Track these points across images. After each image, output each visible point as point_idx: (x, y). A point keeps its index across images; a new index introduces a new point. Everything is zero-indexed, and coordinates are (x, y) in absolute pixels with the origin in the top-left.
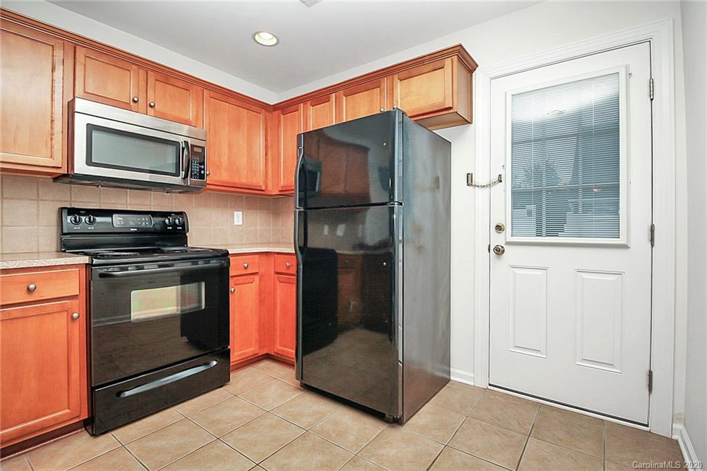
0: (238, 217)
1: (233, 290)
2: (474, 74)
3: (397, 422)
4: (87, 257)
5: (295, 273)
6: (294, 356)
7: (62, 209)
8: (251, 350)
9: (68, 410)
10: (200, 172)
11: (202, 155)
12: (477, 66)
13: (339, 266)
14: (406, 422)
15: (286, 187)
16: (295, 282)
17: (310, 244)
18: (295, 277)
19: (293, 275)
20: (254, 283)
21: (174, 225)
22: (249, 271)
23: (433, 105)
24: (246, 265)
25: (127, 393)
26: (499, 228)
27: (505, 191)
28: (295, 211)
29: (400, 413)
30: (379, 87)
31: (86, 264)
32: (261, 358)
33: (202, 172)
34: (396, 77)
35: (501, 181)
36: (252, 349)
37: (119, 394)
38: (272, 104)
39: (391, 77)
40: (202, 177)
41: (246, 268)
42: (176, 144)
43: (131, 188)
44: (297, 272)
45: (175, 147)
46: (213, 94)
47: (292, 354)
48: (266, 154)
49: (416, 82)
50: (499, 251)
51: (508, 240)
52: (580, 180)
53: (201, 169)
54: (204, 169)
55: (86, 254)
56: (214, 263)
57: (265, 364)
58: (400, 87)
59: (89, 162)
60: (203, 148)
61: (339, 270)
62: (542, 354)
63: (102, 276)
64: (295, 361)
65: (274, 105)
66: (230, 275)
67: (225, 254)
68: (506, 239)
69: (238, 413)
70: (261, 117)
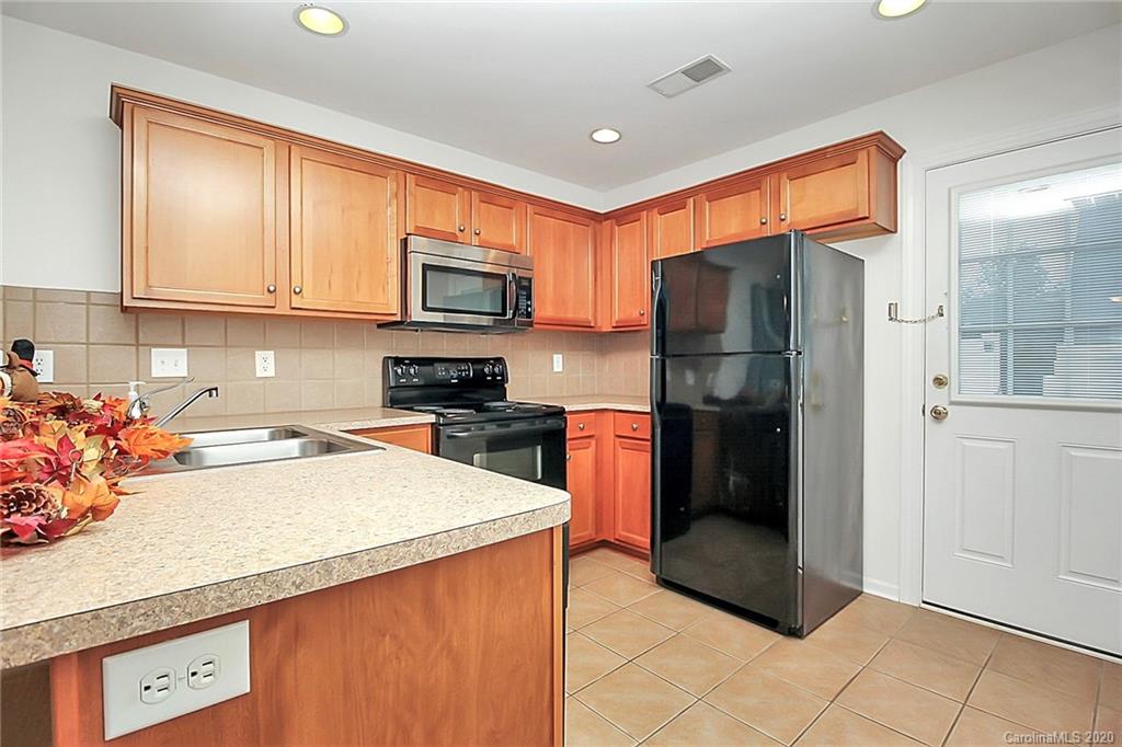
0: (558, 362)
1: (568, 457)
2: (899, 163)
3: (795, 633)
4: (434, 416)
5: (649, 437)
6: (649, 547)
7: (386, 359)
10: (527, 309)
11: (529, 289)
12: (905, 151)
13: (695, 427)
14: (809, 634)
15: (623, 322)
16: (649, 449)
17: (669, 399)
18: (649, 443)
19: (647, 440)
20: (590, 449)
21: (494, 375)
22: (584, 434)
23: (840, 214)
26: (939, 382)
27: (949, 328)
28: (652, 359)
29: (800, 623)
30: (759, 188)
31: (432, 424)
32: (598, 545)
33: (529, 309)
34: (785, 176)
35: (942, 315)
36: (587, 532)
38: (602, 212)
39: (776, 175)
40: (529, 315)
41: (582, 429)
42: (503, 277)
44: (653, 436)
45: (501, 281)
46: (538, 209)
47: (645, 543)
48: (595, 279)
49: (814, 183)
50: (938, 415)
51: (953, 399)
52: (1068, 313)
53: (528, 306)
54: (531, 306)
55: (433, 412)
56: (551, 423)
57: (602, 553)
58: (789, 190)
59: (425, 308)
60: (530, 280)
61: (695, 433)
62: (1005, 561)
63: (449, 437)
64: (649, 552)
65: (604, 214)
66: (568, 437)
67: (560, 413)
68: (949, 397)
70: (590, 230)
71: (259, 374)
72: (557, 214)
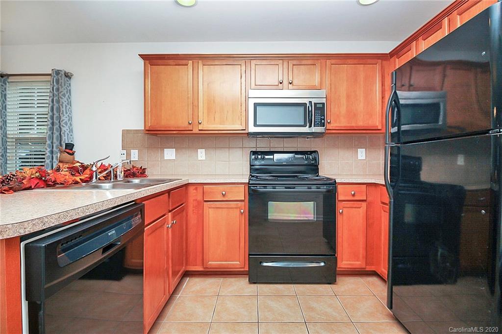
0: (361, 154)
1: (341, 211)
7: (251, 151)
8: (358, 264)
9: (238, 262)
10: (321, 121)
11: (323, 109)
20: (361, 208)
22: (356, 198)
24: (353, 193)
25: (265, 264)
31: (248, 183)
32: (371, 273)
33: (323, 121)
36: (359, 262)
37: (261, 263)
38: (388, 52)
40: (323, 125)
41: (353, 195)
42: (304, 105)
43: (286, 137)
45: (303, 107)
46: (334, 62)
48: (383, 98)
53: (321, 119)
54: (324, 119)
59: (255, 125)
60: (323, 104)
65: (389, 53)
66: (337, 199)
67: (333, 183)
69: (329, 310)
70: (378, 67)
71: (200, 158)
72: (349, 61)
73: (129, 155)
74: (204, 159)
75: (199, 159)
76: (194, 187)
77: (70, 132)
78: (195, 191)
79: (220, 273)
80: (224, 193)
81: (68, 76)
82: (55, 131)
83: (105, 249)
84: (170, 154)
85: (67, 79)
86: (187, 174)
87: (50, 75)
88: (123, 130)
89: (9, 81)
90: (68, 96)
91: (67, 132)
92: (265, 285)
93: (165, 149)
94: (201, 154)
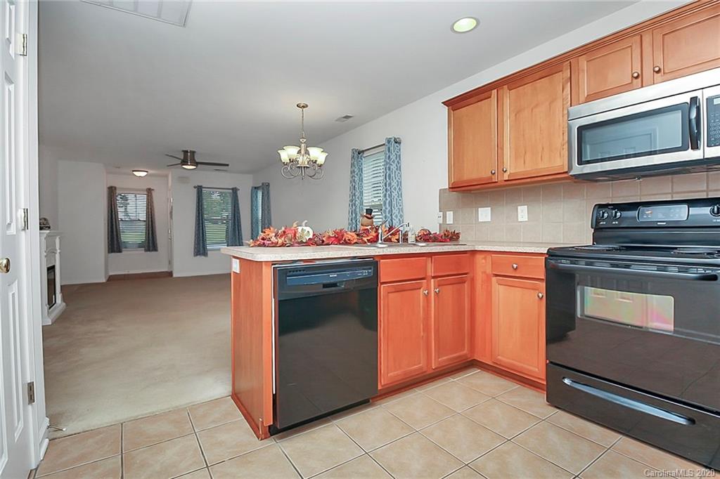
9: (537, 370)
37: (562, 377)
45: (680, 111)
59: (581, 162)
73: (445, 217)
74: (527, 220)
75: (519, 220)
76: (483, 256)
77: (398, 197)
78: (483, 261)
79: (518, 378)
80: (515, 266)
81: (397, 142)
82: (387, 197)
83: (325, 286)
84: (485, 214)
85: (397, 145)
86: (505, 240)
87: (384, 144)
88: (440, 190)
89: (365, 155)
90: (398, 162)
91: (396, 197)
92: (568, 415)
93: (479, 209)
94: (523, 212)
